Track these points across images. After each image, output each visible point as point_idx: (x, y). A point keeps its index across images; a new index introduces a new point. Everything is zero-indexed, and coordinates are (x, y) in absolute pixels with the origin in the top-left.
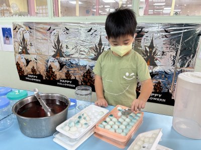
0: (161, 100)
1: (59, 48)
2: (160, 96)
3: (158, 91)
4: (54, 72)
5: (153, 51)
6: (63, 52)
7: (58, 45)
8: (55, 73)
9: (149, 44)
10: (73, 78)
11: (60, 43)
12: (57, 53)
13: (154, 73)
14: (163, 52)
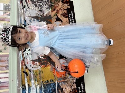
0: (72, 14)
2: (70, 15)
3: (67, 15)
5: (41, 17)
10: (75, 86)
13: (56, 17)
14: (40, 10)
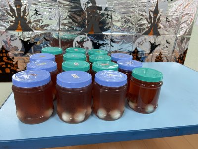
1: (19, 14)
4: (11, 60)
5: (158, 17)
6: (30, 22)
7: (19, 10)
8: (15, 60)
9: (153, 9)
11: (21, 5)
12: (16, 23)
13: (157, 44)
14: (167, 18)
